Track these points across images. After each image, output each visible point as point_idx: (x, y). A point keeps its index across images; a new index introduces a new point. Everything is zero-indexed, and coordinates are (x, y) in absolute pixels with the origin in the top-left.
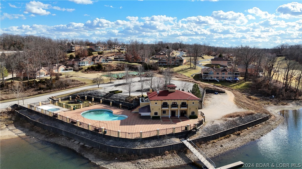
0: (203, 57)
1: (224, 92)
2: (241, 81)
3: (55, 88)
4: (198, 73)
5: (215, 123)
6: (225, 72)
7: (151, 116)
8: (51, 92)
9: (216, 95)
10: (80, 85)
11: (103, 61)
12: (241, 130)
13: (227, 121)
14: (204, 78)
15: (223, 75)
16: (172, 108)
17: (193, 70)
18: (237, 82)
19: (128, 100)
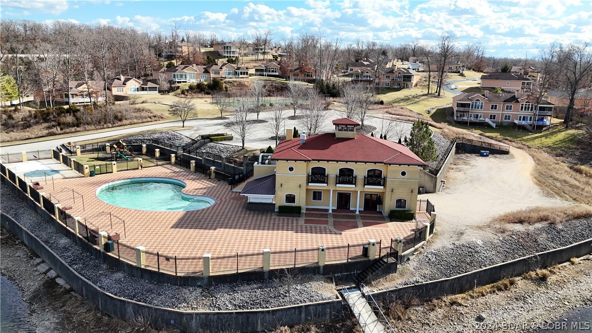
0: (462, 73)
1: (507, 153)
2: (556, 129)
3: (88, 124)
4: (445, 106)
5: (465, 240)
6: (513, 105)
7: (277, 206)
8: (77, 133)
9: (484, 158)
10: (150, 120)
11: (229, 74)
12: (551, 265)
13: (507, 233)
14: (457, 117)
15: (507, 112)
16: (337, 185)
17: (434, 99)
18: (544, 129)
19: (236, 157)
